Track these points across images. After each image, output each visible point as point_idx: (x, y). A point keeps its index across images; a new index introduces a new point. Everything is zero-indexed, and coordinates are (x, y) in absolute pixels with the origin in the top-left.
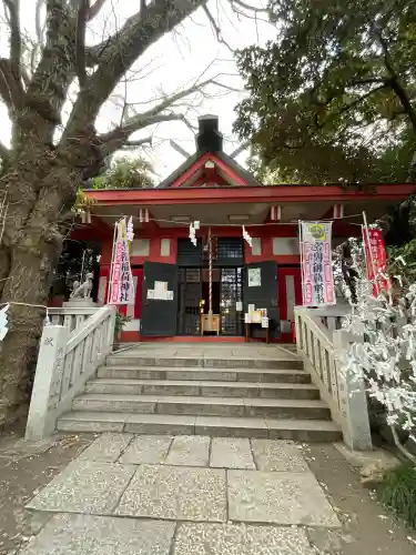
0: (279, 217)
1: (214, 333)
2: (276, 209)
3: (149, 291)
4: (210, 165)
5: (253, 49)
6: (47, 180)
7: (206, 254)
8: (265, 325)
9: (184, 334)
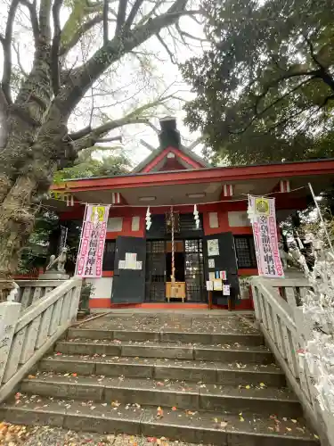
0: (231, 194)
1: (179, 300)
2: (228, 187)
3: (121, 261)
4: (171, 156)
5: (194, 60)
6: (22, 170)
7: (170, 227)
8: (226, 292)
9: (151, 301)
